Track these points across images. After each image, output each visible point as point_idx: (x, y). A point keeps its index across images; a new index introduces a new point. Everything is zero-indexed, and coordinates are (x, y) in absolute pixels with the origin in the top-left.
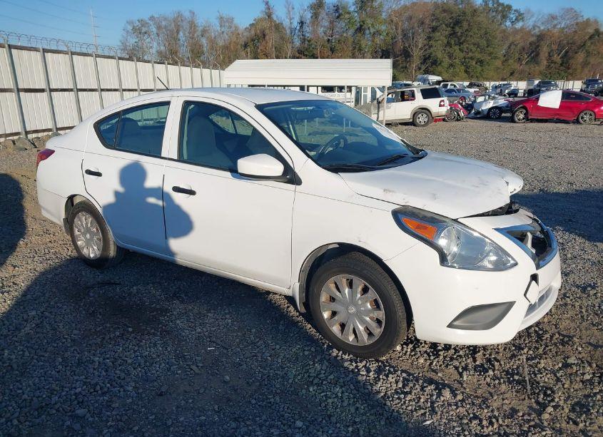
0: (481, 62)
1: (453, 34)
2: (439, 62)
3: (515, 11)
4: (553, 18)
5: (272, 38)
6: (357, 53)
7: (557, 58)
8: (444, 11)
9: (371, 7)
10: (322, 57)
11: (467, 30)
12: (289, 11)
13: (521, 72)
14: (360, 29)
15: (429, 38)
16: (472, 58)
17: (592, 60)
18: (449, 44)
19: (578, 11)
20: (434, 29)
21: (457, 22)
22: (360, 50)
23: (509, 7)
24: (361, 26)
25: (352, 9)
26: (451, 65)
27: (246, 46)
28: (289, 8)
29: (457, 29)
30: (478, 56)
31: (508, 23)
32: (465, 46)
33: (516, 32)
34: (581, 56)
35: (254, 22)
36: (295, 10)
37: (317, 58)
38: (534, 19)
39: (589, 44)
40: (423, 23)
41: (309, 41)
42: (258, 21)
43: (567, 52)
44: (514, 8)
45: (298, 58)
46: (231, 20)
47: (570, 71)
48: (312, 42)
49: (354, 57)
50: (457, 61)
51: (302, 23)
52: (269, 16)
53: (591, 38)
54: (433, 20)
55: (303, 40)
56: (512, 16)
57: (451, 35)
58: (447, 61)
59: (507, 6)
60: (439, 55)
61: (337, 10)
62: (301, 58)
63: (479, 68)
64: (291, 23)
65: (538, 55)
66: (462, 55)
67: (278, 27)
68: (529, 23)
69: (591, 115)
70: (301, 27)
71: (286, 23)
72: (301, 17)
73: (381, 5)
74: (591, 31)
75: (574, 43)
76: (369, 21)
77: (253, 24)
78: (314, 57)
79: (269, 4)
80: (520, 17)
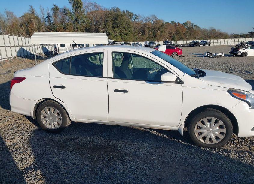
0: (126, 34)
1: (115, 23)
2: (110, 34)
3: (135, 15)
4: (148, 18)
5: (35, 23)
6: (76, 30)
7: (151, 33)
8: (110, 14)
9: (80, 11)
10: (61, 32)
11: (120, 22)
12: (42, 11)
13: (140, 38)
14: (76, 20)
15: (105, 25)
16: (123, 33)
17: (163, 34)
18: (113, 27)
19: (156, 16)
20: (107, 21)
21: (116, 19)
22: (77, 29)
23: (132, 14)
24: (77, 19)
25: (72, 11)
26: (115, 35)
27: (21, 25)
28: (42, 10)
29: (116, 21)
30: (125, 32)
31: (133, 20)
32: (120, 28)
33: (136, 23)
34: (159, 33)
35: (24, 15)
36: (45, 10)
37: (58, 32)
38: (142, 18)
39: (161, 28)
40: (102, 18)
41: (54, 24)
42: (26, 15)
43: (154, 31)
44: (134, 14)
45: (49, 32)
46: (11, 13)
47: (156, 38)
48: (56, 25)
49: (75, 32)
50: (117, 34)
51: (49, 16)
52: (33, 12)
53: (161, 26)
54: (106, 17)
55: (50, 24)
56: (134, 17)
57: (113, 23)
58: (113, 34)
59: (132, 13)
60: (110, 31)
61: (64, 11)
62: (51, 32)
63: (126, 37)
64: (43, 16)
65: (144, 32)
66: (119, 31)
67: (37, 18)
68: (140, 20)
69: (176, 54)
70: (49, 18)
71: (41, 16)
72: (48, 14)
73: (84, 10)
74: (161, 24)
75: (156, 28)
76: (80, 16)
77: (23, 16)
78: (57, 31)
79: (32, 7)
80: (137, 17)
